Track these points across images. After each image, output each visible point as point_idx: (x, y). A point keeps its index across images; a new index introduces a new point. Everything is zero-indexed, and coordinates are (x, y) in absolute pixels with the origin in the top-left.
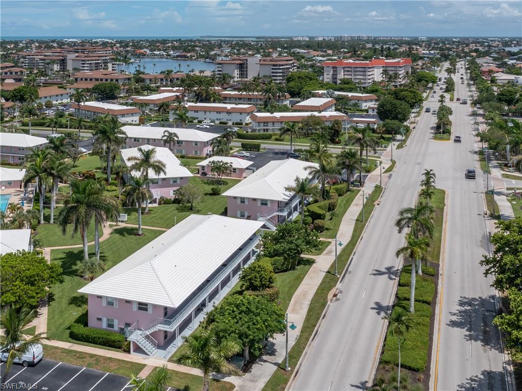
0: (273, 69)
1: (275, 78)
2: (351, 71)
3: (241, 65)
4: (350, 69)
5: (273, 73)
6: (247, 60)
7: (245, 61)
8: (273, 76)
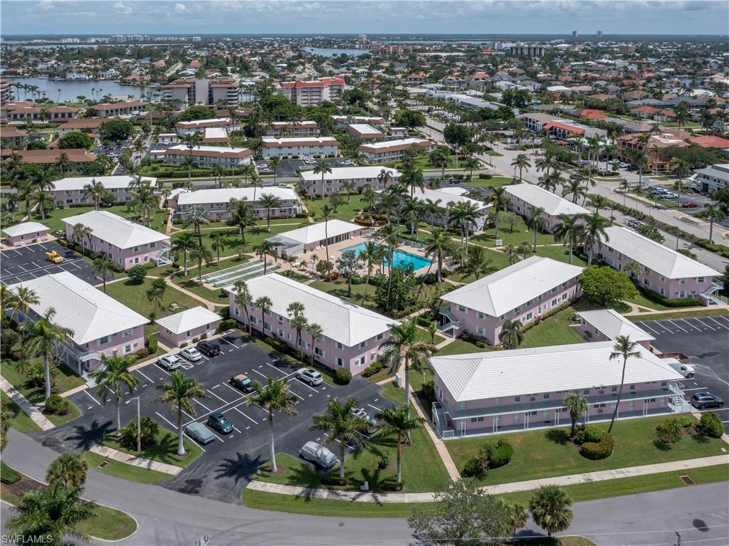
0: (228, 92)
1: (232, 102)
2: (307, 92)
3: (189, 89)
4: (306, 90)
5: (229, 96)
6: (194, 83)
7: (192, 84)
8: (229, 100)
